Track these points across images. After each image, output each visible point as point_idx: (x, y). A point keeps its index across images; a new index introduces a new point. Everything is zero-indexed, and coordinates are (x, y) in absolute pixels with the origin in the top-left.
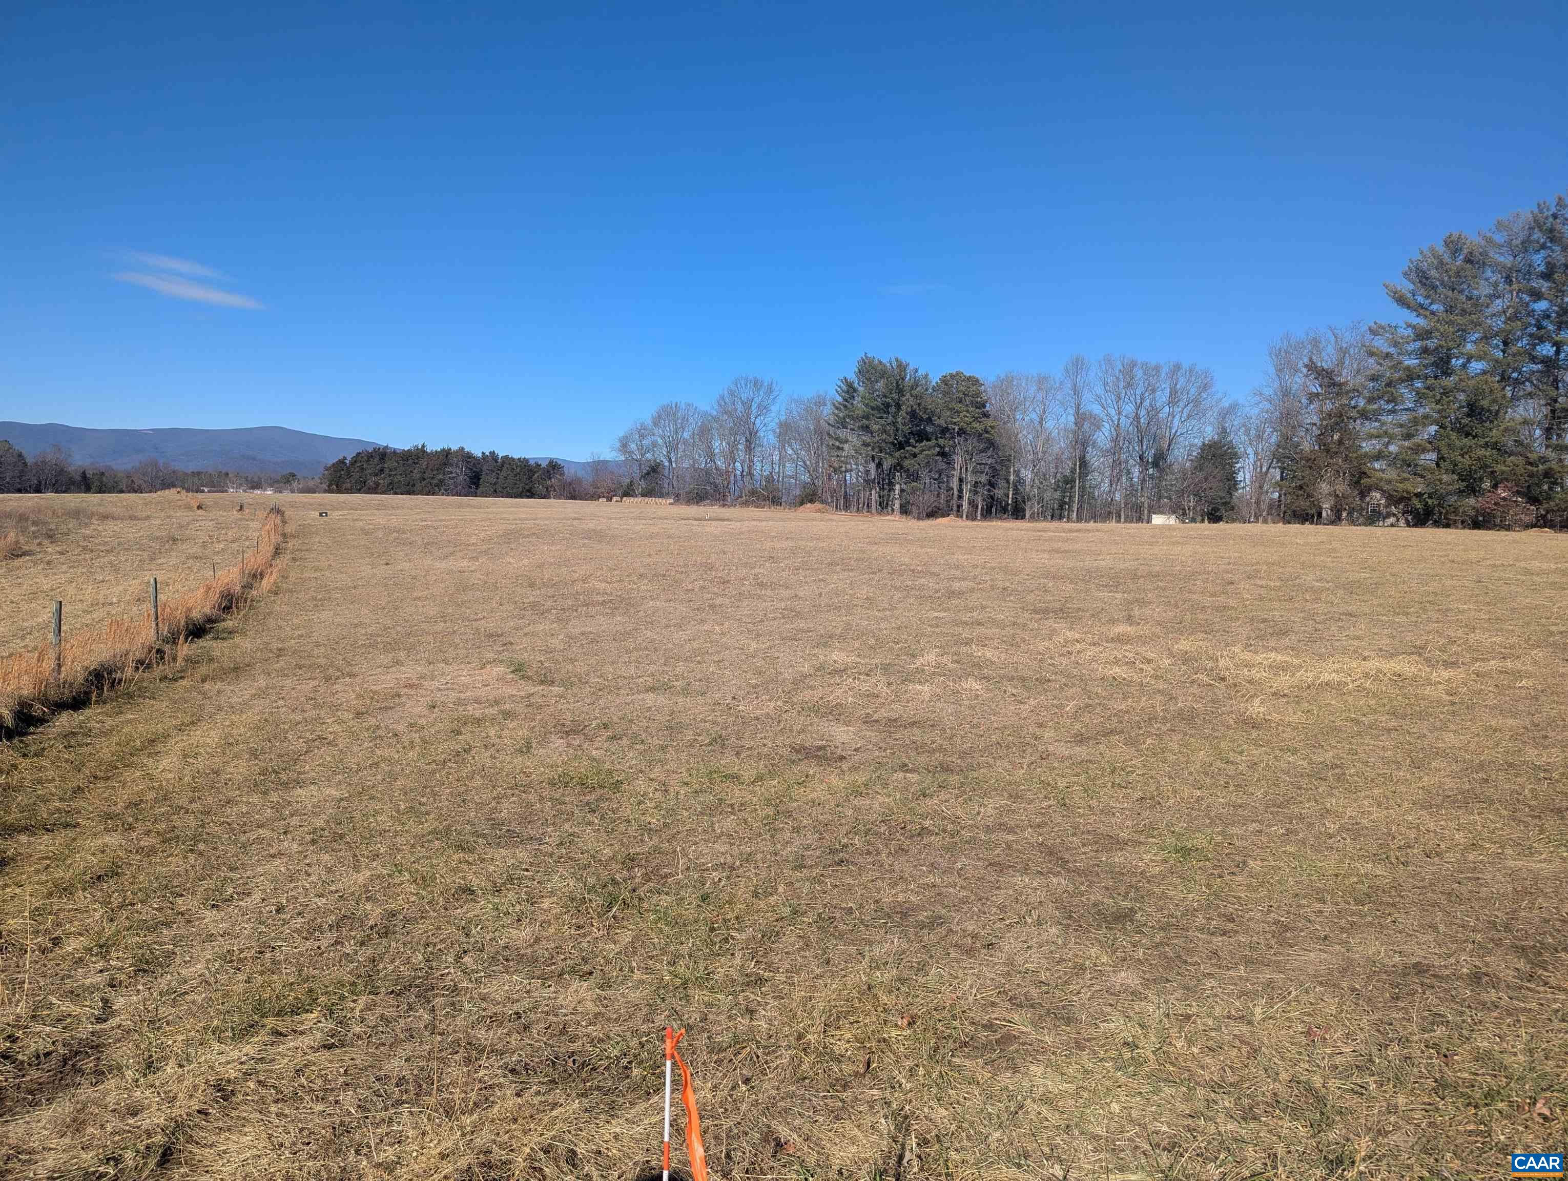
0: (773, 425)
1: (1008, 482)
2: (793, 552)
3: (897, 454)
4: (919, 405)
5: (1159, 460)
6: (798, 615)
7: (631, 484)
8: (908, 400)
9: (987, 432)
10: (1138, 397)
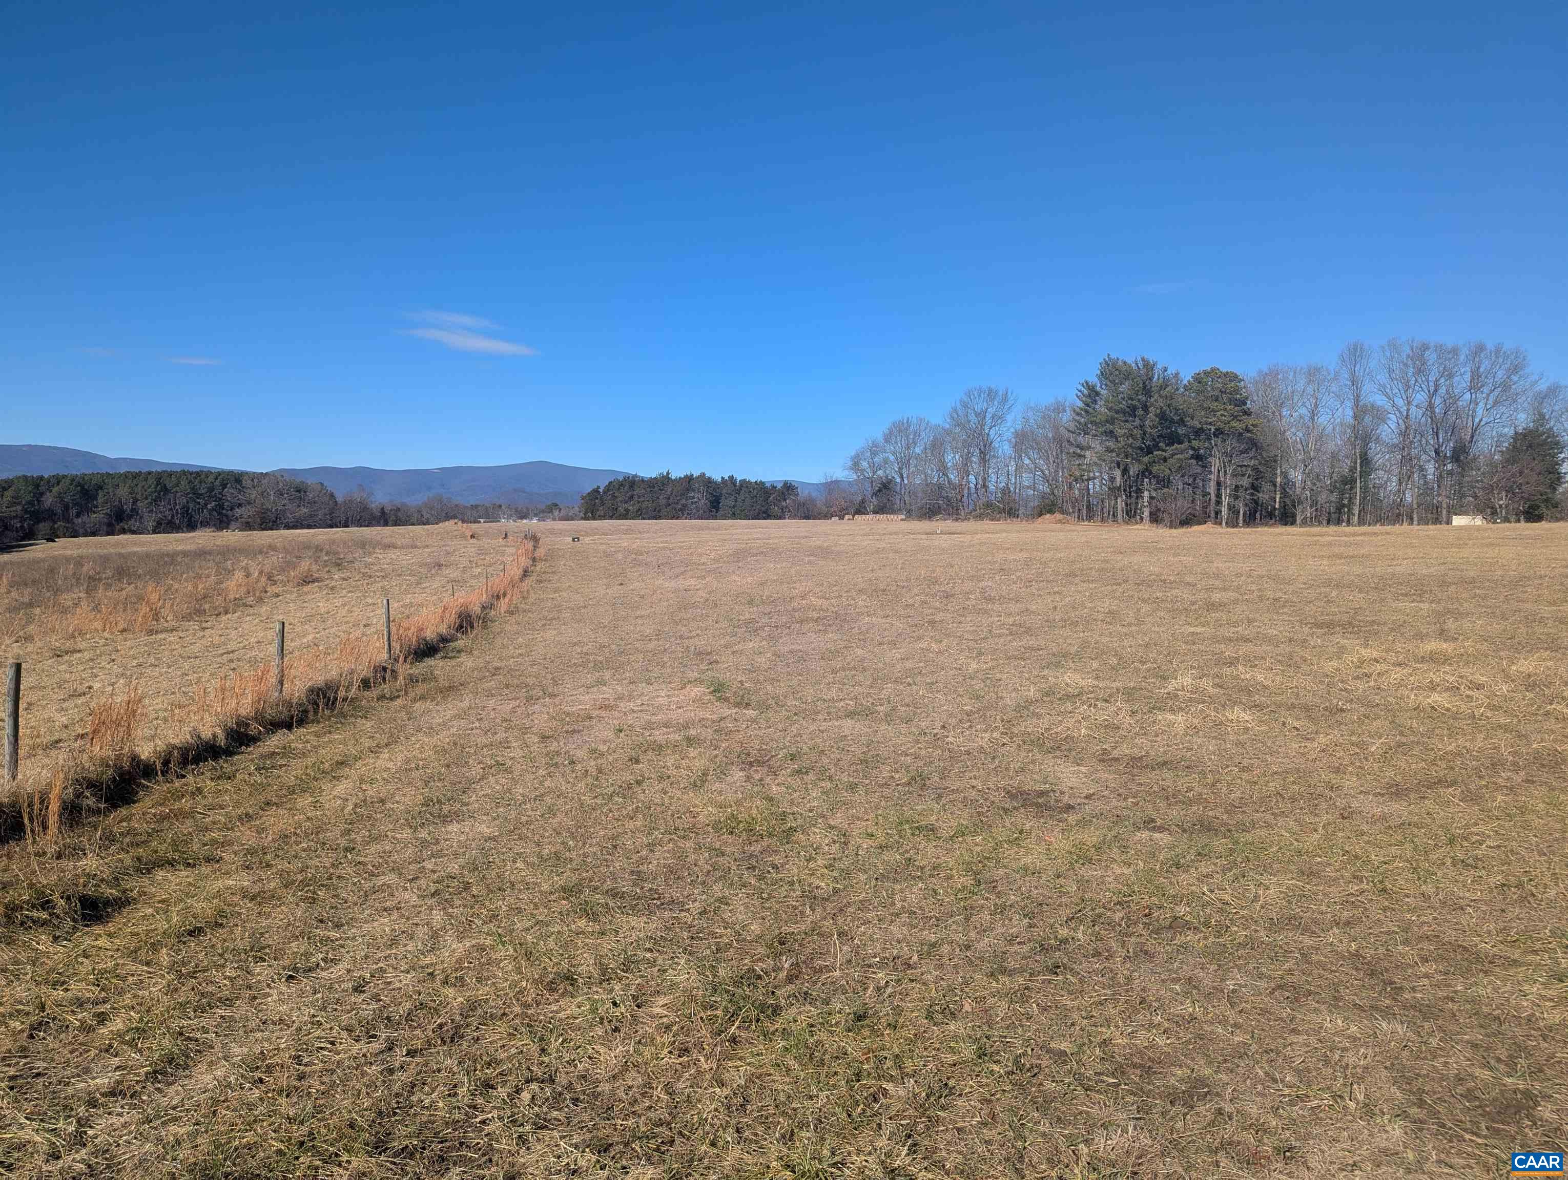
0: (1009, 435)
1: (1275, 486)
2: (1027, 563)
3: (1146, 459)
4: (1169, 406)
5: (1460, 454)
6: (1028, 631)
7: (863, 501)
8: (1156, 401)
9: (1248, 431)
10: (1431, 384)
